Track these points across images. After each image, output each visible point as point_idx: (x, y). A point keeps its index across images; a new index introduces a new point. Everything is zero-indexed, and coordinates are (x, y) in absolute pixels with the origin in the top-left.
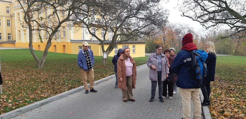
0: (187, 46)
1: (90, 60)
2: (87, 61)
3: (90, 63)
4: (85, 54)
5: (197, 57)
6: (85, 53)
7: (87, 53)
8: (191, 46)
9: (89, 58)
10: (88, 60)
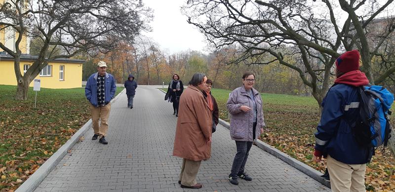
0: (351, 78)
1: (102, 91)
2: (98, 92)
3: (102, 95)
4: (98, 80)
5: (376, 101)
6: (99, 78)
7: (102, 80)
8: (359, 77)
9: (102, 87)
10: (100, 90)
